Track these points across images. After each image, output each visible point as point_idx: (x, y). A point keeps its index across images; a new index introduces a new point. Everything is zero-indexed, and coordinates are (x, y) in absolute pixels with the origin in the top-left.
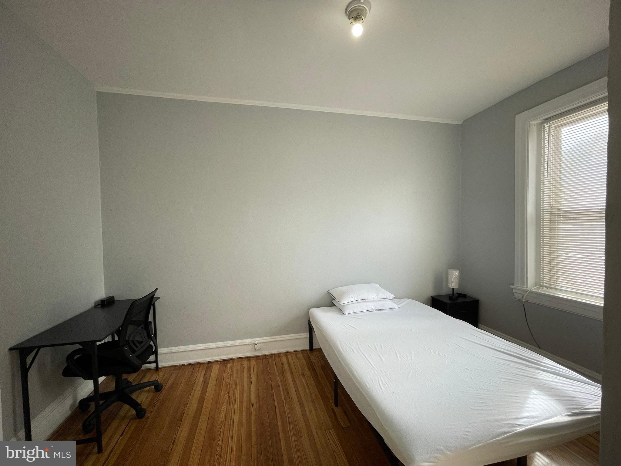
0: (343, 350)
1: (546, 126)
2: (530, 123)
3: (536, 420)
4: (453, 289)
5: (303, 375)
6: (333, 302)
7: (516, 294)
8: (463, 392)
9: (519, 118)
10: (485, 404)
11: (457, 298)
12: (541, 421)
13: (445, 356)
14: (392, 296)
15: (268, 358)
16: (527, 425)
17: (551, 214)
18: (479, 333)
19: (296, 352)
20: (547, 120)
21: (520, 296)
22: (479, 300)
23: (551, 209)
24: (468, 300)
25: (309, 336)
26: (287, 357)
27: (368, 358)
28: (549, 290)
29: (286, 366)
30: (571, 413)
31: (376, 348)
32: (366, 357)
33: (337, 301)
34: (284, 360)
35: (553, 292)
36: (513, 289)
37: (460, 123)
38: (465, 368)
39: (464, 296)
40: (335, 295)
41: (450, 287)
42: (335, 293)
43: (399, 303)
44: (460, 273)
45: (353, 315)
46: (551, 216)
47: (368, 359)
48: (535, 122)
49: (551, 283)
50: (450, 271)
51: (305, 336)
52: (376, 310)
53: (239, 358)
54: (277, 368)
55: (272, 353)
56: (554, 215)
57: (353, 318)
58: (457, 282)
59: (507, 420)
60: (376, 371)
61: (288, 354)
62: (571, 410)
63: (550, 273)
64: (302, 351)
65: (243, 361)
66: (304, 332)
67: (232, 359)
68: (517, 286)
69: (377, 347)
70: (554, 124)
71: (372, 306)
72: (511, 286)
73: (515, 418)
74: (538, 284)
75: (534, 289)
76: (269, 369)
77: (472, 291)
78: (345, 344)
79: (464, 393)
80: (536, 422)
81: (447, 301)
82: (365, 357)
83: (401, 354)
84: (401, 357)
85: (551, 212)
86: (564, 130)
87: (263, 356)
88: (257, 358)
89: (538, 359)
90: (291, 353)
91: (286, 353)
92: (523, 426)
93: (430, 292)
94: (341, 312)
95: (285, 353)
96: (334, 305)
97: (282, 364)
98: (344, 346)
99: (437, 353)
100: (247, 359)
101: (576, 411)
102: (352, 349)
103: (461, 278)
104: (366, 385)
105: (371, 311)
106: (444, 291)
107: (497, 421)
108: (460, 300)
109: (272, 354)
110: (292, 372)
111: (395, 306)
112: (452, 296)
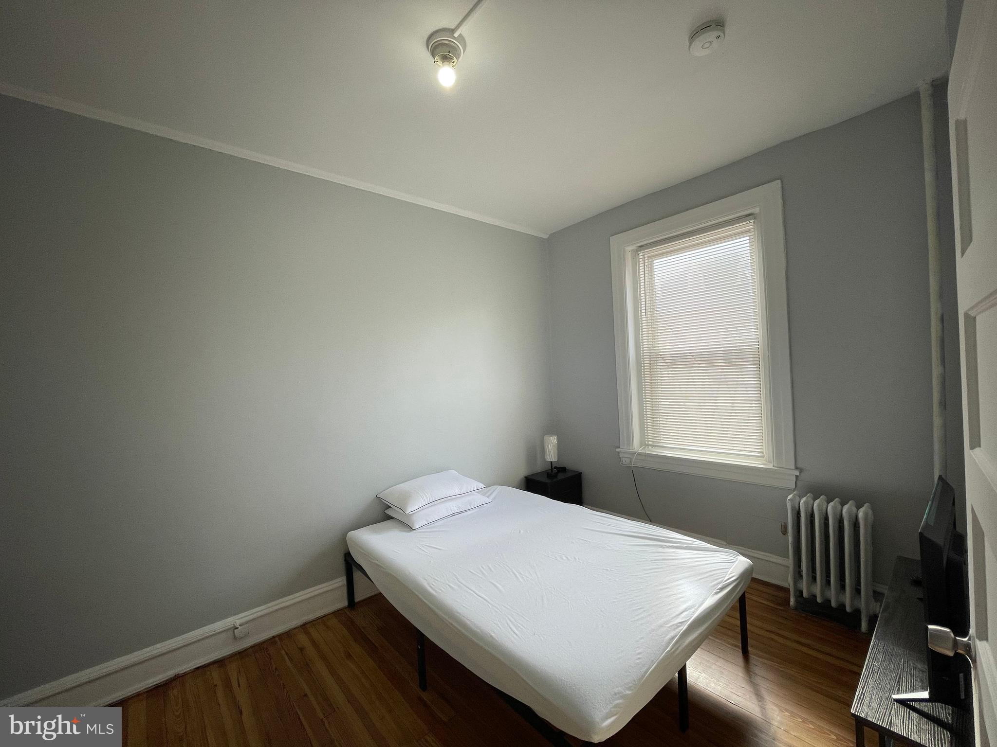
0: (436, 591)
1: (640, 255)
2: (626, 248)
3: (693, 610)
4: (551, 462)
5: (349, 656)
6: (389, 512)
7: (623, 459)
8: (614, 602)
9: (615, 241)
10: (642, 610)
11: (557, 474)
12: (697, 609)
13: (575, 558)
14: (481, 485)
15: (265, 647)
16: (688, 620)
17: (650, 358)
18: (600, 518)
19: (322, 619)
20: (641, 247)
21: (628, 461)
22: (581, 473)
23: (650, 353)
24: (568, 475)
25: (346, 583)
26: (307, 633)
27: (477, 592)
28: (654, 449)
29: (311, 651)
30: (717, 590)
31: (483, 574)
32: (474, 592)
33: (395, 510)
34: (303, 640)
35: (658, 451)
36: (619, 452)
37: (546, 237)
38: (604, 569)
39: (563, 470)
40: (390, 499)
41: (547, 460)
42: (390, 497)
43: (489, 493)
44: (559, 440)
45: (430, 528)
46: (650, 361)
47: (480, 594)
48: (629, 248)
49: (655, 441)
50: (546, 438)
51: (341, 584)
52: (460, 513)
53: (194, 669)
54: (292, 660)
55: (273, 635)
56: (654, 359)
57: (430, 532)
58: (556, 452)
59: (669, 621)
60: (498, 609)
61: (308, 626)
62: (716, 586)
63: (653, 428)
64: (336, 613)
65: (208, 673)
66: (337, 577)
67: (177, 677)
68: (623, 448)
69: (485, 572)
70: (648, 252)
71: (453, 507)
72: (618, 450)
73: (675, 616)
74: (643, 444)
75: (641, 450)
76: (274, 667)
77: (573, 463)
78: (434, 578)
79: (616, 603)
80: (694, 612)
81: (544, 479)
82: (472, 592)
83: (522, 573)
84: (523, 578)
85: (650, 356)
86: (658, 263)
87: (252, 647)
88: (241, 654)
89: (666, 536)
90: (313, 623)
91: (304, 627)
92: (685, 623)
93: (522, 471)
94: (407, 526)
95: (301, 626)
96: (389, 518)
97: (302, 649)
98: (434, 584)
99: (564, 558)
100: (216, 665)
101: (720, 586)
102: (449, 585)
103: (561, 448)
104: (491, 636)
105: (453, 515)
106: (539, 468)
107: (661, 626)
108: (561, 476)
109: (274, 637)
110: (324, 658)
111: (484, 499)
112: (550, 472)
